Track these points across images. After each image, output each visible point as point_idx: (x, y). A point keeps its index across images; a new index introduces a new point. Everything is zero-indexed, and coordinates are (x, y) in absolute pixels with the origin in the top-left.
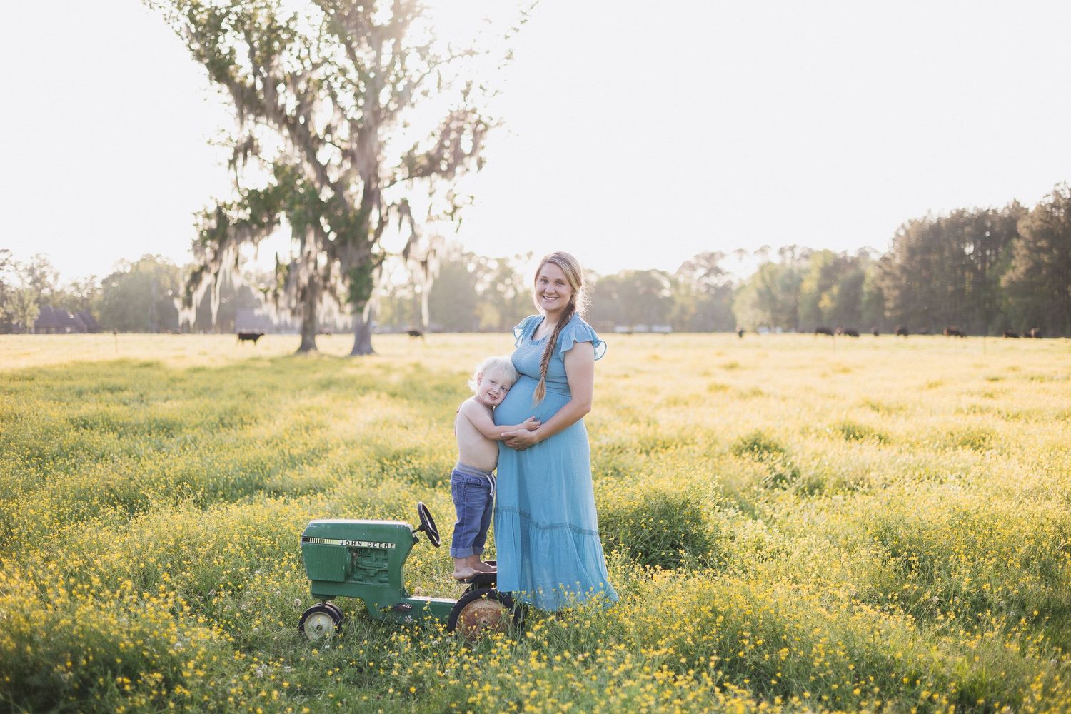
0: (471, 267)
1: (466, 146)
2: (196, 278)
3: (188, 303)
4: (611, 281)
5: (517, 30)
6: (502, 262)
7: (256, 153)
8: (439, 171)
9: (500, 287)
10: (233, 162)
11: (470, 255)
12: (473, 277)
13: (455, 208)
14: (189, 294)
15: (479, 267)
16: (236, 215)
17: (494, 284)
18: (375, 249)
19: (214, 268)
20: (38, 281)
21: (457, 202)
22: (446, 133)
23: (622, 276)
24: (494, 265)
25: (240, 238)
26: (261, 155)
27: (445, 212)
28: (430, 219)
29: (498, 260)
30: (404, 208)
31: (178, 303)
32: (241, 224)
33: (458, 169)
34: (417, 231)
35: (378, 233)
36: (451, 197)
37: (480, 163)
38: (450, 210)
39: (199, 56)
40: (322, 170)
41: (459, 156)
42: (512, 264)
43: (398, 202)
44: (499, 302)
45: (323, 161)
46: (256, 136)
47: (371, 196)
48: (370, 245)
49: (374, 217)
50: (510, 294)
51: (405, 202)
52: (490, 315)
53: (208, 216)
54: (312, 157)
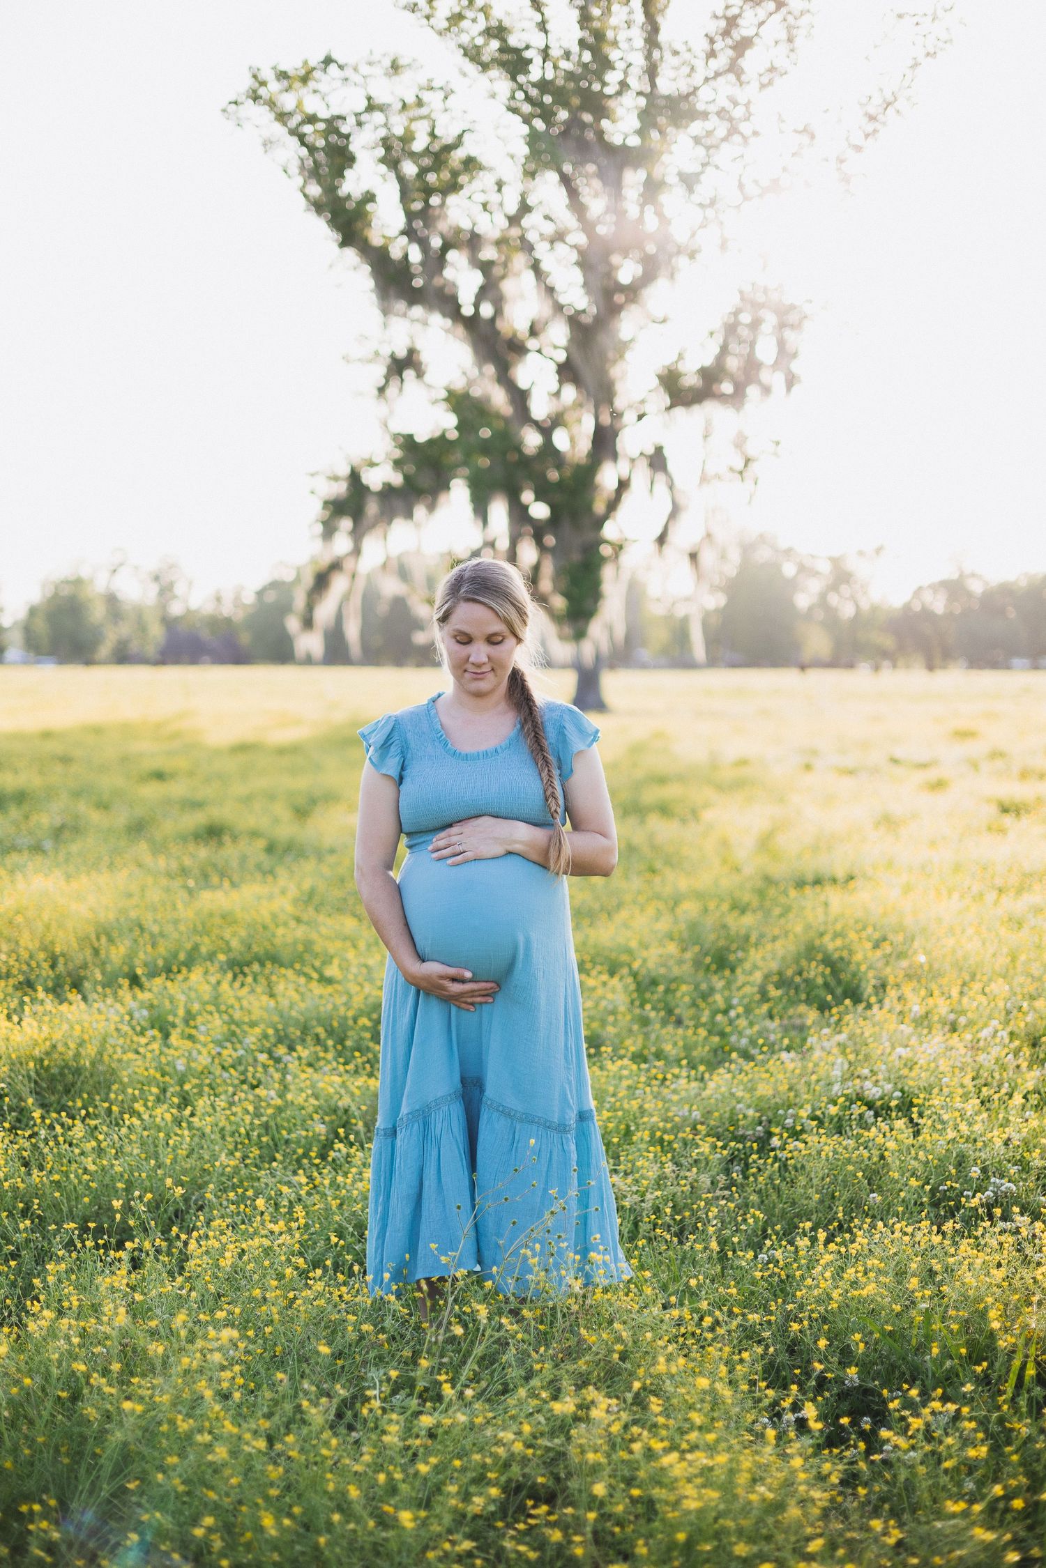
0: (789, 570)
1: (766, 351)
2: (322, 581)
3: (308, 623)
4: (1006, 590)
5: (858, 149)
6: (836, 562)
7: (420, 374)
8: (722, 398)
9: (833, 599)
10: (381, 390)
11: (788, 552)
12: (793, 585)
13: (748, 461)
14: (310, 607)
15: (802, 568)
16: (379, 477)
17: (823, 596)
18: (610, 530)
19: (348, 565)
20: (166, 591)
21: (751, 452)
22: (731, 329)
23: (1023, 583)
24: (825, 567)
25: (388, 515)
26: (427, 378)
27: (731, 470)
28: (704, 479)
29: (831, 559)
30: (657, 461)
31: (293, 624)
32: (388, 492)
33: (752, 391)
34: (681, 501)
35: (613, 505)
36: (740, 442)
37: (791, 381)
38: (739, 465)
39: (318, 206)
40: (520, 398)
41: (752, 367)
42: (852, 564)
43: (650, 451)
44: (831, 621)
45: (522, 383)
46: (418, 347)
47: (604, 442)
48: (599, 523)
49: (607, 477)
50: (848, 611)
51: (659, 450)
52: (817, 642)
53: (336, 478)
54: (504, 378)
